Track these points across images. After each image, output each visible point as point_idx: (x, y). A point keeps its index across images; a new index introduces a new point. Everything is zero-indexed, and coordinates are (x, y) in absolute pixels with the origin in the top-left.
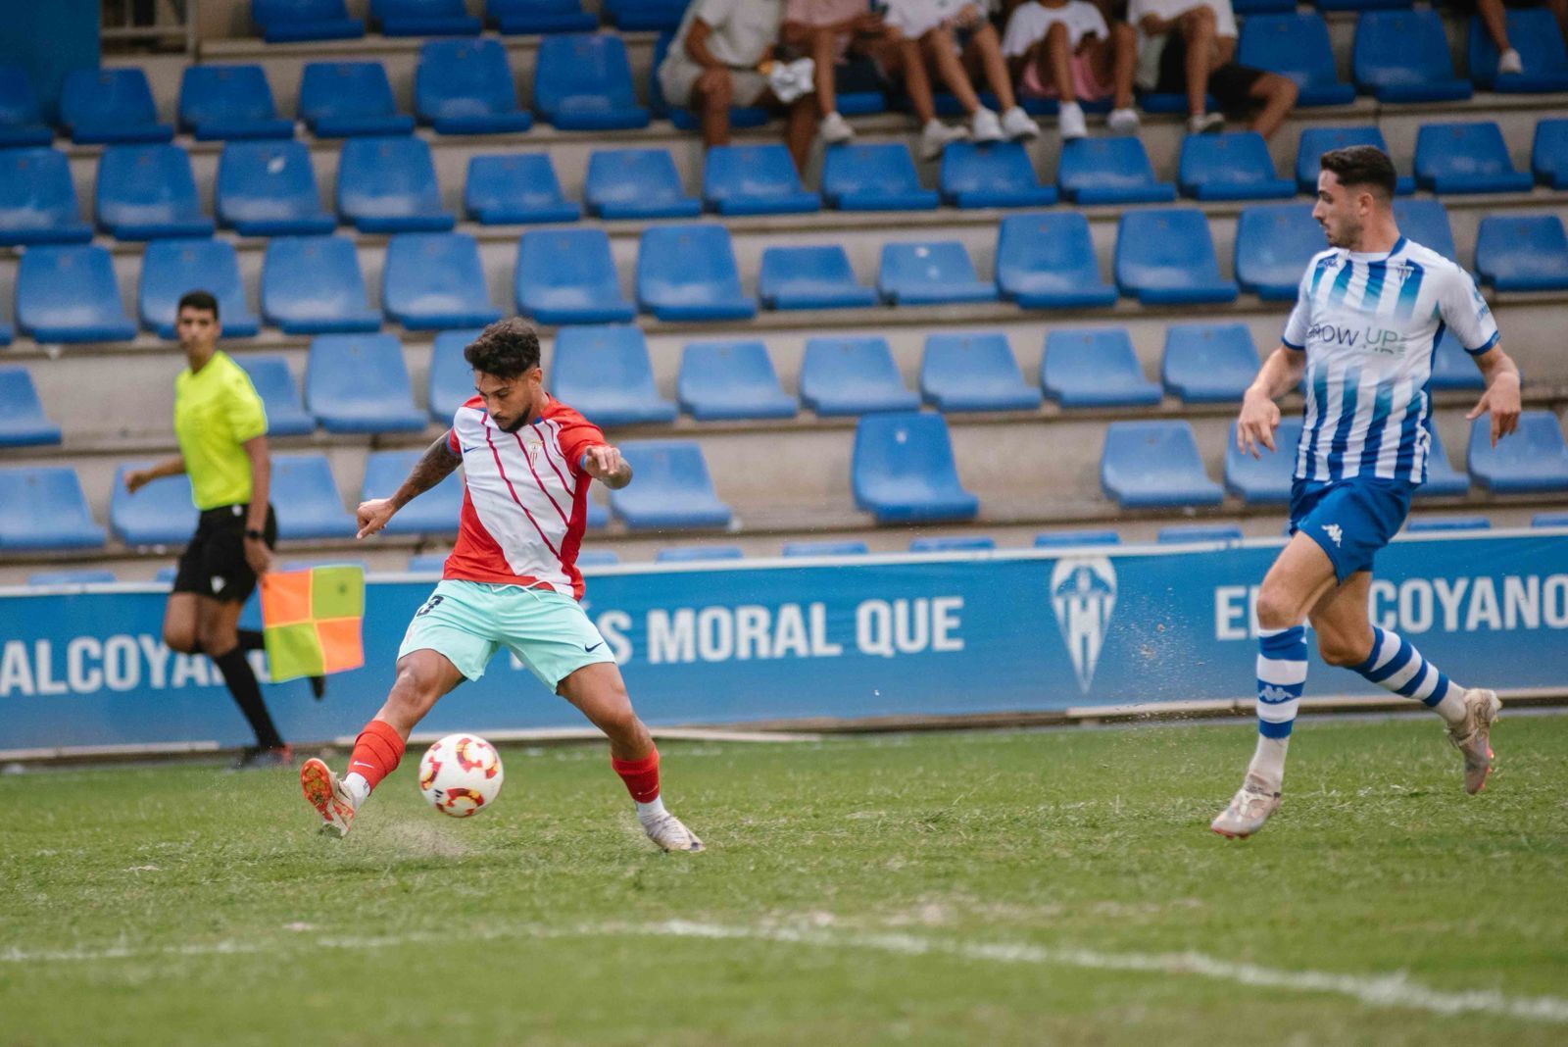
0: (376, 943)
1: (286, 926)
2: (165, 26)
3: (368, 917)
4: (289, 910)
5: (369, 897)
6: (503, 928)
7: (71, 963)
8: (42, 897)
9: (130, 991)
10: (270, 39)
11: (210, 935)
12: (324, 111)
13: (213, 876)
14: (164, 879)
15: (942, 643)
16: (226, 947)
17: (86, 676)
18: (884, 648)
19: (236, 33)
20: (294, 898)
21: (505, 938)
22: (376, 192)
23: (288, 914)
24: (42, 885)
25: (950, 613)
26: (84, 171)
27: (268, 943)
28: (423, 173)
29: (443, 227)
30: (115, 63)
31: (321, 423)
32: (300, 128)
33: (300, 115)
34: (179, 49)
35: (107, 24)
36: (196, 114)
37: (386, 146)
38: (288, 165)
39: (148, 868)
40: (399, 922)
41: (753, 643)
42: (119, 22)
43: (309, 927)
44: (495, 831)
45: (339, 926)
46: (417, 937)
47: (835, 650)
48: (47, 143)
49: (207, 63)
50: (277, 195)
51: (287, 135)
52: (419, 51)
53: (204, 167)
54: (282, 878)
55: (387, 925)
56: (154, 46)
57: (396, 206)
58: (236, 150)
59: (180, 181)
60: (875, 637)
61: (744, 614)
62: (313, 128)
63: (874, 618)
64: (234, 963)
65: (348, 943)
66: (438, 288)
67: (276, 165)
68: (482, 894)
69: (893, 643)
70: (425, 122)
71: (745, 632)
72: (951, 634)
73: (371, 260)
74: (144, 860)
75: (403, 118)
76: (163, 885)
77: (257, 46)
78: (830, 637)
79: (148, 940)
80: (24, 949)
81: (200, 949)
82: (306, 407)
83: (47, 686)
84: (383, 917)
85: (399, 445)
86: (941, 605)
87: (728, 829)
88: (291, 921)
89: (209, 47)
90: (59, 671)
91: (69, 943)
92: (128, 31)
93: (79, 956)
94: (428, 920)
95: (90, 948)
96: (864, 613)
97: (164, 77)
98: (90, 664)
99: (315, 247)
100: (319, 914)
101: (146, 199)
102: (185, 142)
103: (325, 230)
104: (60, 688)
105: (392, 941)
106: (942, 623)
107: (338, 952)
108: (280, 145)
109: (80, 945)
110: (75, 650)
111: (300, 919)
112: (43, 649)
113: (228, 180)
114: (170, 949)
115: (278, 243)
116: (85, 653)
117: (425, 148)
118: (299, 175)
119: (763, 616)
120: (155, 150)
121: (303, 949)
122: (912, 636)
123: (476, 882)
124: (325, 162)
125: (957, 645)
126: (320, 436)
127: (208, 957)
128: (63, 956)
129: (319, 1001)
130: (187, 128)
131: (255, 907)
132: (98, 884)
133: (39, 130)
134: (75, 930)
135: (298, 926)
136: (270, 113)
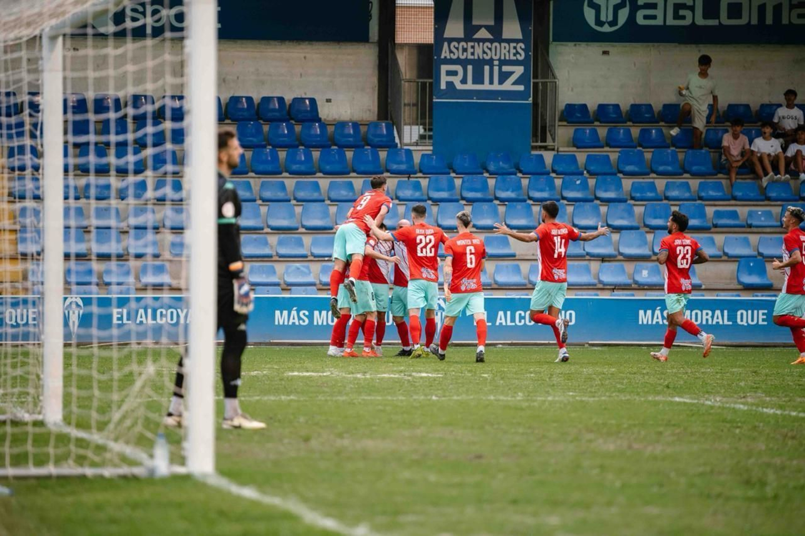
0: (592, 399)
1: (568, 393)
2: (549, 143)
3: (591, 392)
4: (569, 389)
5: (592, 386)
6: (628, 397)
7: (507, 401)
8: (502, 382)
9: (522, 409)
10: (578, 148)
11: (547, 395)
12: (592, 168)
13: (550, 378)
14: (536, 378)
15: (761, 323)
16: (550, 398)
17: (520, 321)
18: (744, 323)
19: (568, 146)
20: (571, 386)
21: (628, 400)
22: (606, 191)
23: (569, 390)
24: (502, 379)
25: (763, 314)
26: (525, 182)
27: (562, 398)
28: (619, 186)
29: (625, 201)
30: (534, 153)
31: (588, 254)
32: (585, 172)
33: (585, 169)
34: (553, 150)
35: (533, 142)
36: (556, 168)
37: (609, 178)
38: (581, 182)
39: (532, 375)
40: (599, 394)
41: (707, 320)
42: (537, 142)
43: (574, 394)
44: (630, 369)
45: (582, 394)
46: (603, 398)
47: (730, 323)
48: (515, 174)
49: (560, 153)
50: (578, 191)
51: (582, 174)
52: (619, 152)
53: (558, 182)
54: (568, 380)
55: (596, 395)
56: (546, 148)
57: (611, 195)
58: (567, 178)
59: (552, 186)
60: (742, 320)
61: (705, 312)
62: (588, 172)
63: (742, 314)
64: (551, 403)
65: (584, 399)
66: (622, 218)
67: (578, 182)
68: (624, 387)
69: (747, 322)
70: (620, 172)
71: (705, 317)
72: (763, 320)
73: (603, 209)
74: (531, 373)
75: (614, 170)
76: (536, 380)
77: (575, 149)
78: (729, 320)
79: (528, 396)
80: (494, 396)
81: (543, 399)
82: (584, 250)
83: (509, 323)
84: (595, 392)
85: (609, 261)
86: (761, 312)
87: (695, 372)
88: (569, 392)
89: (561, 149)
90: (513, 320)
91: (507, 395)
92: (539, 144)
93: (509, 399)
94: (607, 394)
95: (512, 397)
96: (739, 313)
97: (548, 157)
98: (521, 318)
99: (588, 206)
100: (577, 391)
101: (542, 190)
102: (553, 175)
103: (592, 201)
104: (513, 324)
105: (596, 399)
106: (761, 317)
107: (582, 401)
108: (580, 177)
109: (510, 395)
110: (517, 313)
111: (572, 392)
112: (509, 313)
113: (565, 186)
114: (535, 398)
115: (578, 204)
116: (520, 314)
117: (620, 179)
118: (584, 185)
119: (710, 313)
120: (545, 177)
121: (571, 400)
122: (752, 320)
123: (622, 384)
124: (592, 182)
125: (765, 323)
126: (588, 257)
127: (545, 401)
128: (505, 398)
129: (573, 415)
130: (554, 171)
131: (560, 387)
132: (518, 379)
133: (514, 170)
134: (509, 391)
135: (571, 394)
136: (578, 168)
